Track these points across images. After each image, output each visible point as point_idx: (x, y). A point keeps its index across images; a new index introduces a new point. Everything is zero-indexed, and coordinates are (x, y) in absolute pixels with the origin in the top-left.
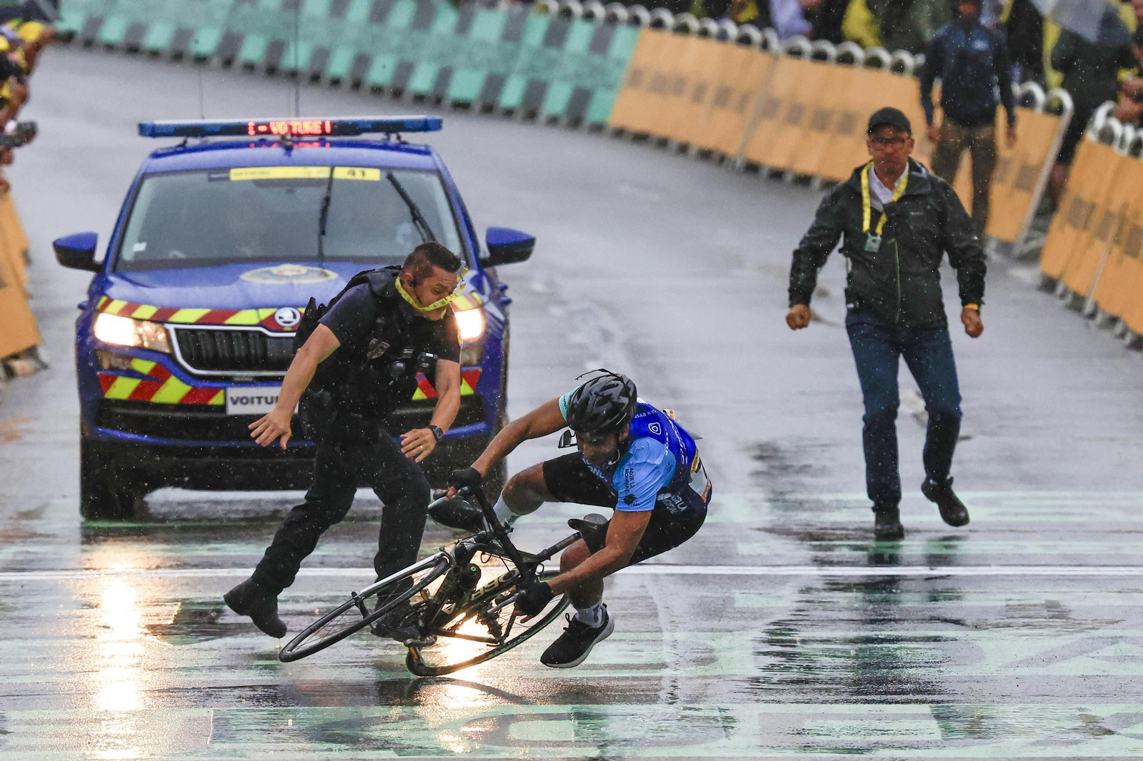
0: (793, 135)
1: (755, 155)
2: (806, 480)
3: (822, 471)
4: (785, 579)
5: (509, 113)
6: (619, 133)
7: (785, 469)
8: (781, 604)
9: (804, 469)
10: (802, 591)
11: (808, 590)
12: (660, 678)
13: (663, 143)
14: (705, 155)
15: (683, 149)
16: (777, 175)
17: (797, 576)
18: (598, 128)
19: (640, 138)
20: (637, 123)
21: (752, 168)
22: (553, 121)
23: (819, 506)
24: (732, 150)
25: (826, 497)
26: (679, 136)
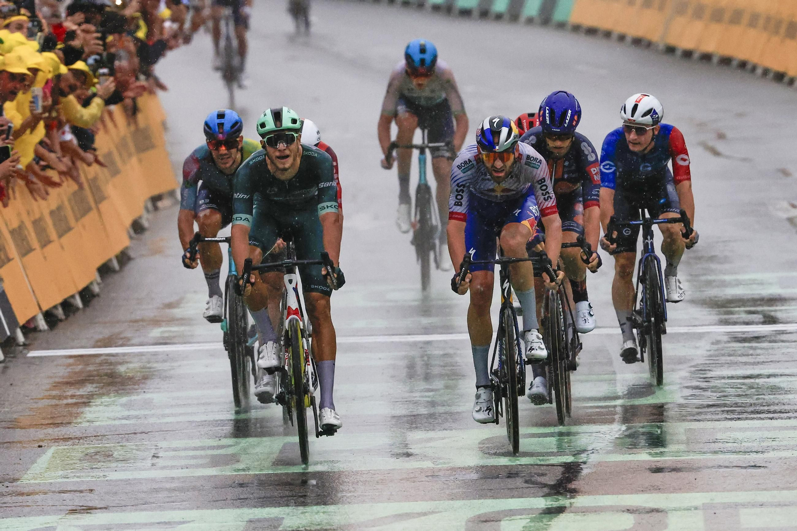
0: (698, 26)
1: (672, 41)
2: (713, 266)
3: (725, 260)
4: (700, 336)
5: (499, 17)
6: (576, 28)
7: (699, 258)
8: (699, 352)
9: (712, 259)
10: (713, 343)
11: (718, 342)
12: (615, 406)
13: (608, 34)
14: (637, 42)
15: (622, 38)
16: (688, 54)
17: (708, 333)
18: (561, 26)
19: (592, 32)
20: (589, 21)
21: (670, 50)
22: (530, 21)
23: (724, 284)
24: (655, 37)
25: (727, 278)
26: (619, 29)
